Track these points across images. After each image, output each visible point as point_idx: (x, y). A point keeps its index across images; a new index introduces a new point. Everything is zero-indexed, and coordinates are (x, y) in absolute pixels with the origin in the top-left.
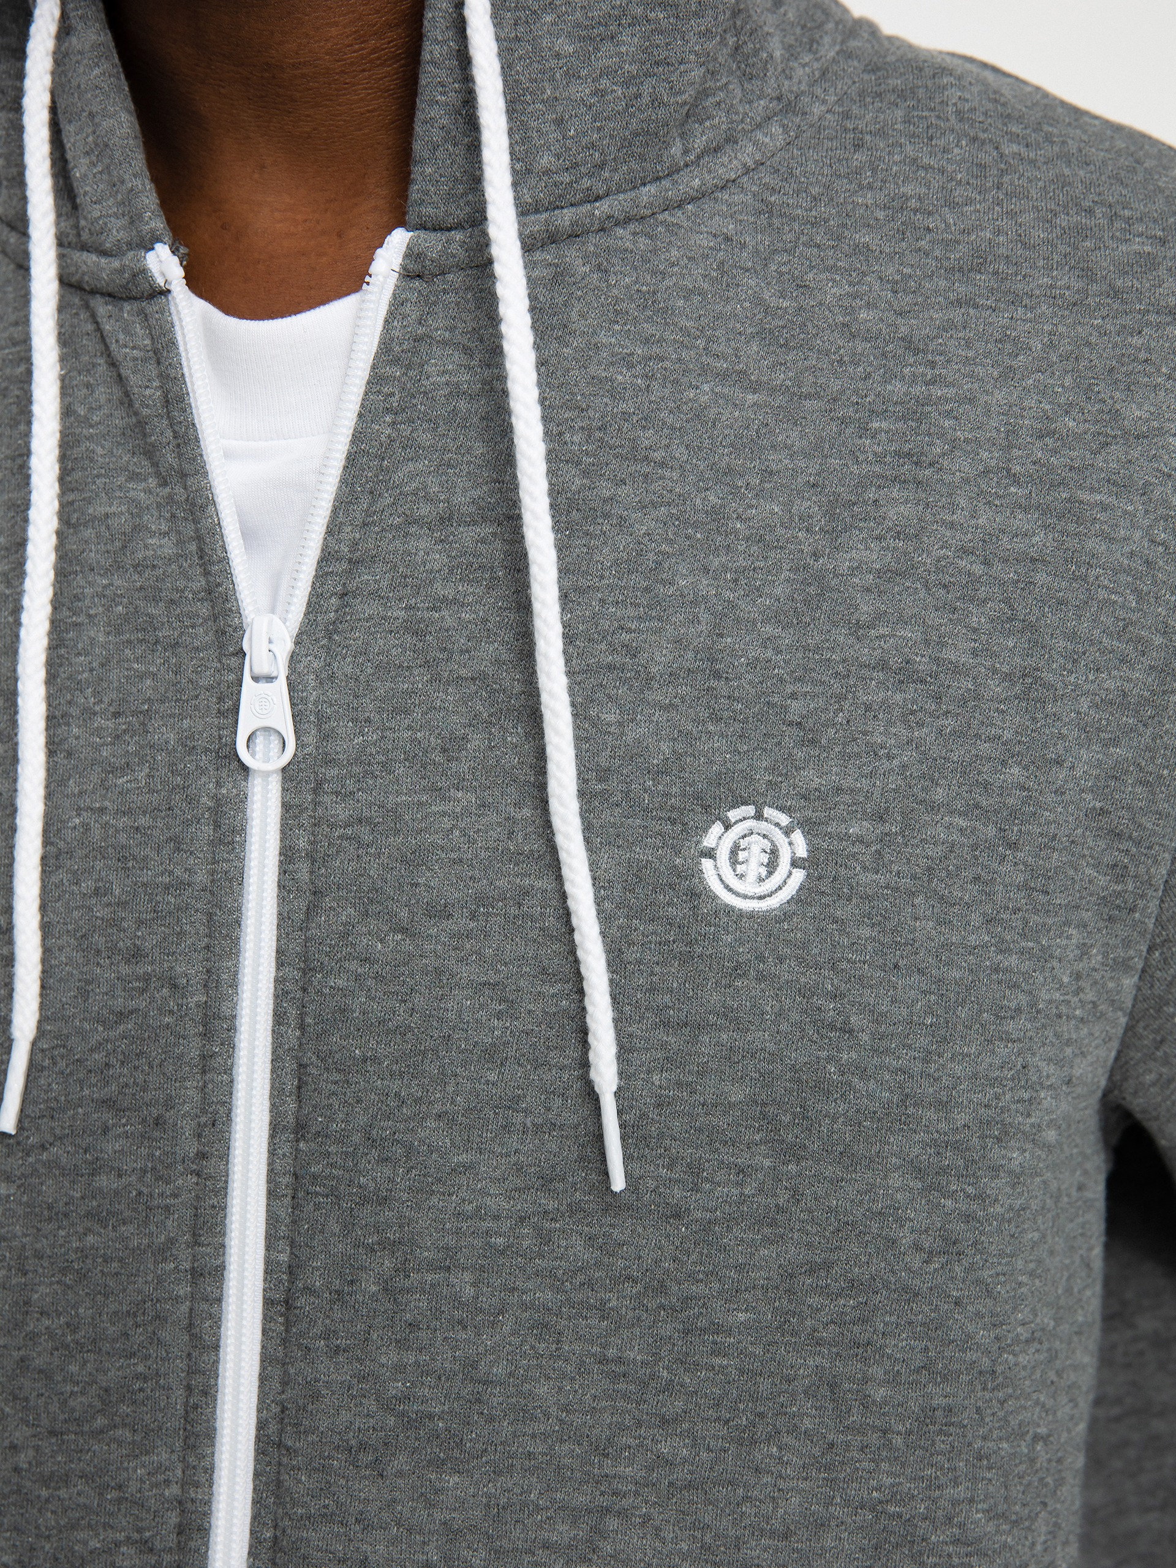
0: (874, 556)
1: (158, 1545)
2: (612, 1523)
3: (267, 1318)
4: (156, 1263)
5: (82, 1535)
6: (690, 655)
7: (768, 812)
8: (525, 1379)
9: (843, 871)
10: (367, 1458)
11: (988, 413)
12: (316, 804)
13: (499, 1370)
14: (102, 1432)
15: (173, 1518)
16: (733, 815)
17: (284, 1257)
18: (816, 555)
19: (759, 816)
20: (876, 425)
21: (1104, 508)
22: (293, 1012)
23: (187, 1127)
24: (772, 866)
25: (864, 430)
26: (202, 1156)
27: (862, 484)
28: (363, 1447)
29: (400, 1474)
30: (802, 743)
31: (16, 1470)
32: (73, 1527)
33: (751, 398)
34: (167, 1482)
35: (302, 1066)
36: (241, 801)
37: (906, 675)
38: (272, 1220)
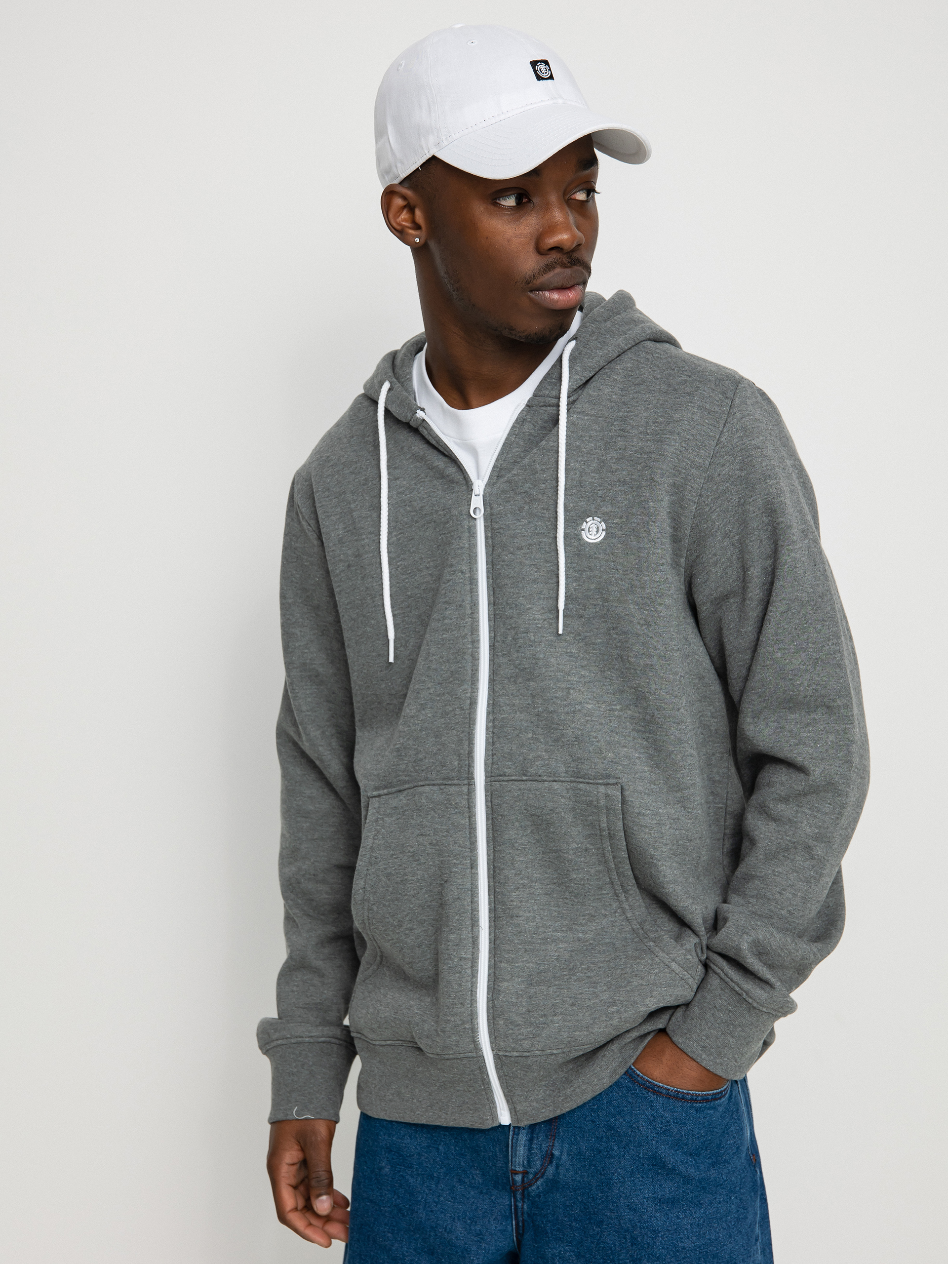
0: (614, 454)
1: (465, 708)
2: (572, 691)
3: (490, 650)
4: (462, 640)
5: (448, 707)
6: (575, 482)
7: (595, 518)
8: (548, 658)
9: (613, 531)
10: (512, 680)
11: (641, 419)
12: (491, 525)
13: (541, 656)
14: (452, 682)
15: (468, 702)
16: (588, 520)
17: (493, 635)
18: (603, 456)
19: (593, 520)
20: (615, 423)
21: (667, 438)
22: (491, 576)
23: (468, 606)
24: (597, 532)
25: (612, 424)
26: (472, 613)
27: (612, 438)
28: (511, 677)
29: (520, 683)
30: (602, 501)
31: (430, 694)
32: (446, 706)
33: (586, 418)
34: (467, 693)
35: (494, 588)
36: (475, 526)
37: (624, 483)
38: (490, 626)
